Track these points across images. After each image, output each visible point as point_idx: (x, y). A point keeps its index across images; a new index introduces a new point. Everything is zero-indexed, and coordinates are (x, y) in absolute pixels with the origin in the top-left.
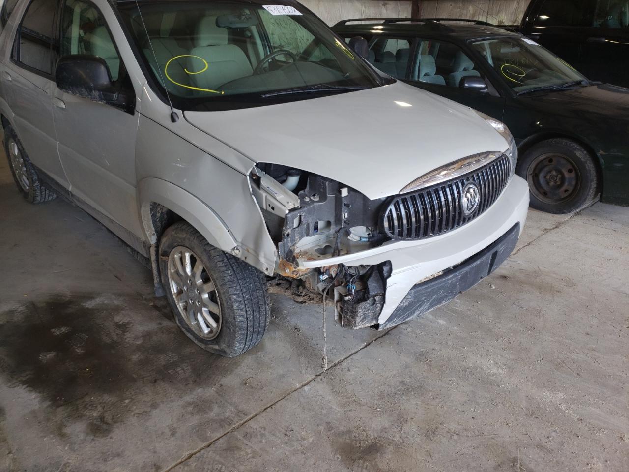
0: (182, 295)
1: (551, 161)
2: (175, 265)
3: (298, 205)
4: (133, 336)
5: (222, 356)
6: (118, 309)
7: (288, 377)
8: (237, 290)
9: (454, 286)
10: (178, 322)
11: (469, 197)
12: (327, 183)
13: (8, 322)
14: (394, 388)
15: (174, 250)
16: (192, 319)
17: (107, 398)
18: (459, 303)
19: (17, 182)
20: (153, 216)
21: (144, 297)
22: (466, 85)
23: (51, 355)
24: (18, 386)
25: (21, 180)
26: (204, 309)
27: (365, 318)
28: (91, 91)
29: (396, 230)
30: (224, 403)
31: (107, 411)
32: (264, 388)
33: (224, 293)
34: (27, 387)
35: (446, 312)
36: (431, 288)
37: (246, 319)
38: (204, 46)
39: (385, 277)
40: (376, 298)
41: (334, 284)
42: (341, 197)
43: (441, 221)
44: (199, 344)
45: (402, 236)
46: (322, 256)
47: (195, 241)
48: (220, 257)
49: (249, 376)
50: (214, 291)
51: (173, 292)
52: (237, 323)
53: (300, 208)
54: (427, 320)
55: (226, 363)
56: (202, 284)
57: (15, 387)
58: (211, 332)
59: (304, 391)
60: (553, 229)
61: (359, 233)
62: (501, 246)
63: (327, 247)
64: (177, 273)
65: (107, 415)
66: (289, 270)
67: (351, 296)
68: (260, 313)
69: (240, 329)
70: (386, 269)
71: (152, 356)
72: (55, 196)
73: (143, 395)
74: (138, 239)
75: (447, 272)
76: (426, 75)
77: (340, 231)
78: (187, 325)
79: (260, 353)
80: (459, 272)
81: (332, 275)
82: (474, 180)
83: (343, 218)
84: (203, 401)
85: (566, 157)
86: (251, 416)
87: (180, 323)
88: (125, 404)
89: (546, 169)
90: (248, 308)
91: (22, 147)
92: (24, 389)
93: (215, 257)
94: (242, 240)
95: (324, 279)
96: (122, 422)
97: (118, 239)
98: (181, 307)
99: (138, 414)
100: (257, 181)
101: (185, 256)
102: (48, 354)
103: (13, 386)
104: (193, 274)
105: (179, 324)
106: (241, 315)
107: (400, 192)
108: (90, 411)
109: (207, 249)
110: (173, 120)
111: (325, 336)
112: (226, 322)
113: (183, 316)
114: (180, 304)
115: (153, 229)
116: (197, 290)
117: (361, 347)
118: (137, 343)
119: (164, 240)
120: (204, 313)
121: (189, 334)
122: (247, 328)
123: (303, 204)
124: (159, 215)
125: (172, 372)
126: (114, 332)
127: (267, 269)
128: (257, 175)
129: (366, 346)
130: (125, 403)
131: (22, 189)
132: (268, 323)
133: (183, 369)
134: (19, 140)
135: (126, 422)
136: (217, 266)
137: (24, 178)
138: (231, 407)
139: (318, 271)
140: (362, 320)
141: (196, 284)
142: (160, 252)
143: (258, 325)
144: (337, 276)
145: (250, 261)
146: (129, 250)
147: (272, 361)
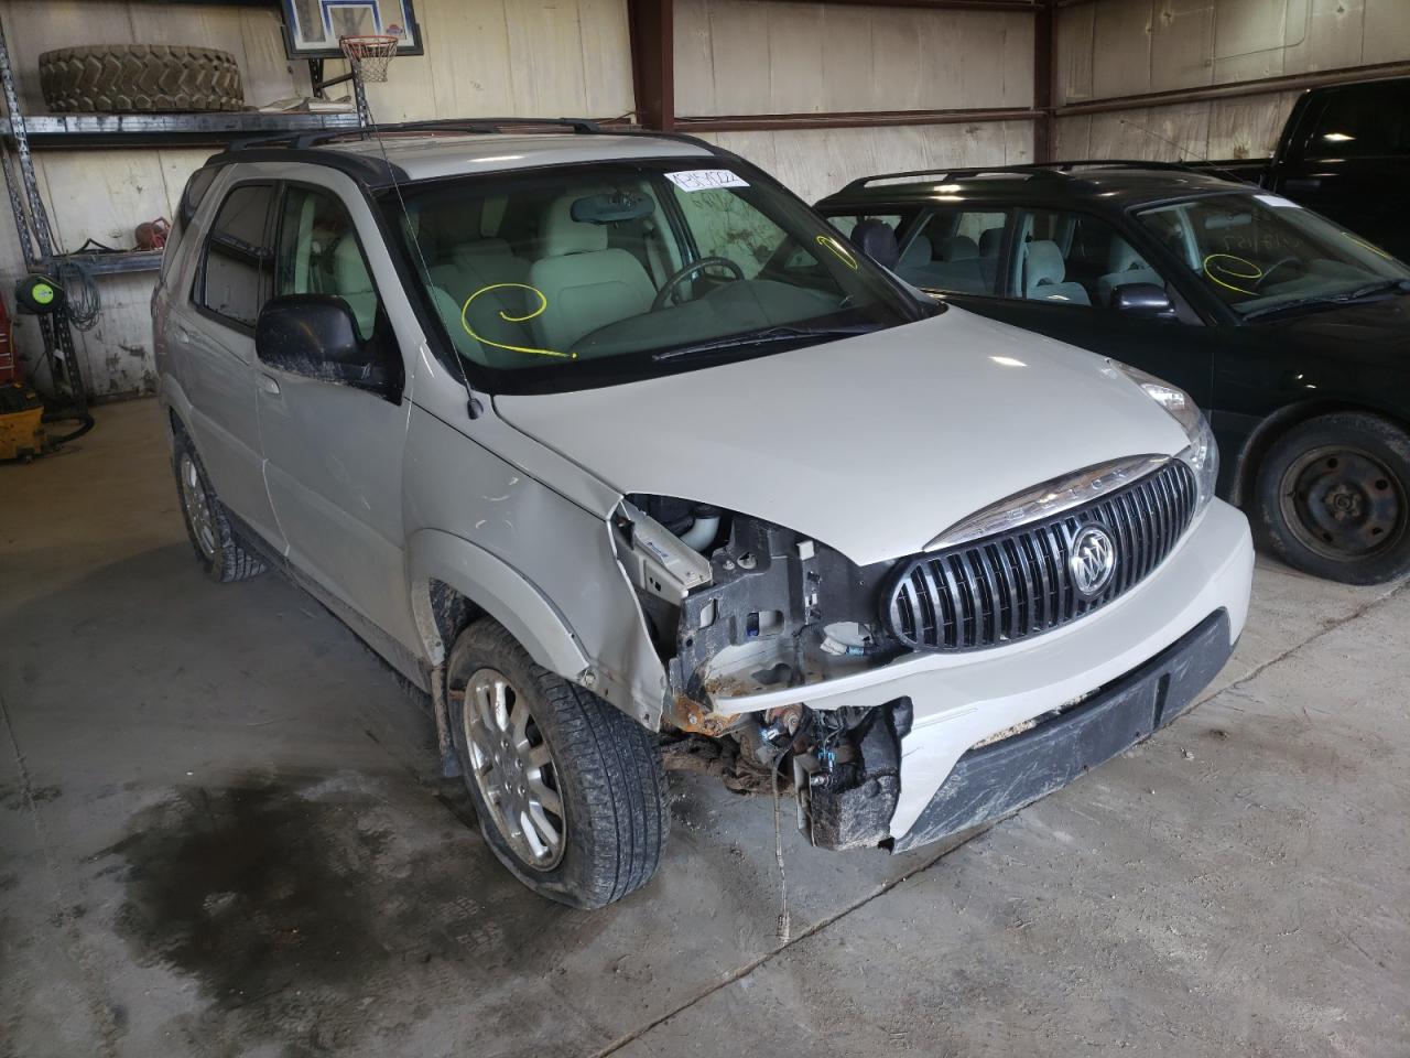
0: (490, 773)
1: (1332, 463)
2: (477, 709)
3: (708, 578)
4: (391, 860)
5: (570, 907)
6: (366, 804)
7: (708, 955)
8: (594, 762)
9: (1064, 753)
10: (484, 830)
11: (1091, 556)
12: (770, 532)
13: (152, 829)
14: (942, 988)
15: (474, 677)
16: (512, 826)
17: (330, 994)
18: (1105, 793)
19: (194, 539)
20: (437, 606)
21: (421, 778)
22: (1126, 303)
23: (227, 900)
24: (158, 963)
25: (200, 537)
26: (533, 803)
27: (859, 824)
28: (321, 363)
29: (920, 631)
30: (565, 1011)
31: (324, 1021)
32: (654, 979)
33: (567, 767)
34: (173, 967)
35: (1074, 813)
36: (1006, 757)
37: (614, 826)
38: (559, 256)
39: (898, 733)
40: (880, 780)
41: (793, 748)
42: (800, 561)
43: (1024, 609)
44: (525, 880)
45: (935, 643)
46: (765, 688)
47: (511, 657)
48: (559, 692)
49: (623, 952)
50: (551, 763)
51: (475, 767)
52: (595, 833)
53: (715, 584)
54: (1030, 831)
55: (577, 924)
56: (528, 750)
57: (151, 966)
58: (548, 855)
59: (740, 987)
60: (1348, 619)
61: (843, 636)
62: (1179, 663)
63: (779, 667)
64: (481, 723)
65: (324, 1029)
66: (695, 719)
67: (825, 776)
68: (645, 812)
69: (603, 847)
70: (899, 716)
71: (426, 906)
72: (263, 567)
73: (400, 988)
74: (409, 655)
75: (1046, 721)
76: (1042, 283)
77: (804, 632)
78: (503, 839)
79: (650, 903)
80: (1073, 722)
81: (788, 730)
82: (1101, 520)
83: (807, 604)
84: (523, 1004)
85: (1366, 453)
86: (622, 1040)
87: (489, 833)
88: (363, 1008)
89: (1324, 482)
90: (619, 801)
91: (204, 470)
92: (169, 970)
93: (548, 692)
94: (600, 655)
95: (771, 738)
96: (353, 1045)
97: (373, 656)
98: (491, 798)
99: (388, 1029)
100: (626, 531)
101: (495, 690)
102: (221, 898)
103: (150, 963)
104: (510, 729)
105: (487, 837)
106: (604, 818)
107: (924, 548)
108: (292, 1020)
109: (534, 673)
110: (472, 415)
111: (782, 865)
112: (575, 831)
113: (496, 819)
114: (490, 794)
115: (437, 632)
116: (519, 762)
117: (874, 893)
118: (399, 876)
119: (455, 656)
120: (534, 813)
121: (506, 858)
122: (619, 845)
123: (721, 576)
124: (448, 604)
125: (463, 939)
126: (356, 852)
127: (647, 717)
128: (625, 519)
129: (885, 891)
130: (362, 1004)
131: (203, 555)
132: (664, 837)
133: (486, 934)
134: (198, 455)
135: (359, 1046)
136: (553, 710)
137: (206, 530)
138: (578, 1020)
139: (758, 719)
140: (853, 830)
141: (515, 749)
142: (449, 682)
143: (641, 840)
144: (799, 732)
145: (614, 699)
146: (394, 677)
147: (674, 920)
